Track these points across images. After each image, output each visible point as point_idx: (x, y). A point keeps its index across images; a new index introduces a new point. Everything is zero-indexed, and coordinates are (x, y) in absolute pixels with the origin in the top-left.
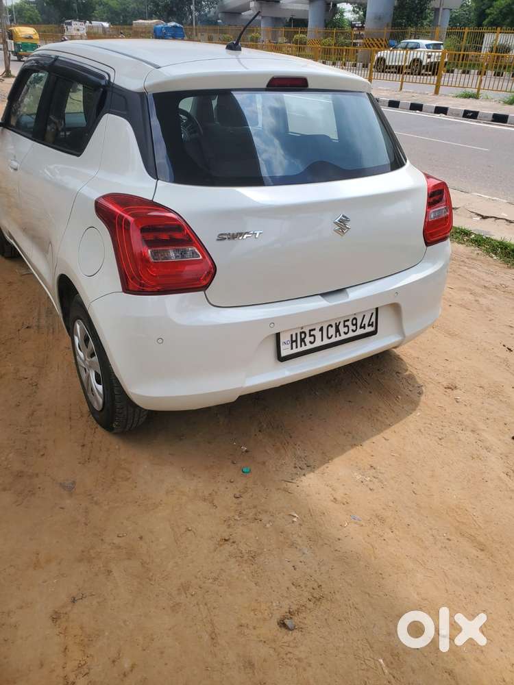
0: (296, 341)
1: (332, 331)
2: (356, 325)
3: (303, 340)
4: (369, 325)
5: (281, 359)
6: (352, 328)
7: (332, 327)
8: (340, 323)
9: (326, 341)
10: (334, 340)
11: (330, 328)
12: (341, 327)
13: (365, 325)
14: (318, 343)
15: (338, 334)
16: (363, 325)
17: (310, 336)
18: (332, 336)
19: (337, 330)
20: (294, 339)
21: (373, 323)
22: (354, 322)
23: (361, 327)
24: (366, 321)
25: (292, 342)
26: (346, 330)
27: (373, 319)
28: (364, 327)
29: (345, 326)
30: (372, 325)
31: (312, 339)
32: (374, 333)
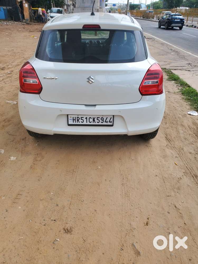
0: (75, 120)
1: (91, 120)
2: (103, 120)
3: (78, 120)
4: (109, 122)
5: (69, 125)
6: (101, 121)
7: (91, 118)
8: (95, 118)
9: (88, 123)
10: (92, 123)
11: (90, 119)
12: (96, 119)
13: (107, 121)
14: (85, 123)
15: (94, 122)
16: (106, 121)
17: (81, 119)
18: (91, 122)
19: (94, 120)
20: (74, 119)
21: (111, 121)
22: (102, 119)
23: (105, 122)
24: (108, 120)
25: (73, 120)
26: (98, 121)
27: (112, 120)
28: (107, 122)
29: (97, 120)
30: (111, 122)
31: (82, 121)
32: (112, 126)
